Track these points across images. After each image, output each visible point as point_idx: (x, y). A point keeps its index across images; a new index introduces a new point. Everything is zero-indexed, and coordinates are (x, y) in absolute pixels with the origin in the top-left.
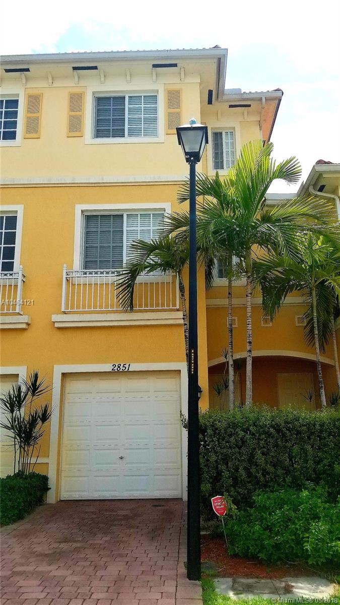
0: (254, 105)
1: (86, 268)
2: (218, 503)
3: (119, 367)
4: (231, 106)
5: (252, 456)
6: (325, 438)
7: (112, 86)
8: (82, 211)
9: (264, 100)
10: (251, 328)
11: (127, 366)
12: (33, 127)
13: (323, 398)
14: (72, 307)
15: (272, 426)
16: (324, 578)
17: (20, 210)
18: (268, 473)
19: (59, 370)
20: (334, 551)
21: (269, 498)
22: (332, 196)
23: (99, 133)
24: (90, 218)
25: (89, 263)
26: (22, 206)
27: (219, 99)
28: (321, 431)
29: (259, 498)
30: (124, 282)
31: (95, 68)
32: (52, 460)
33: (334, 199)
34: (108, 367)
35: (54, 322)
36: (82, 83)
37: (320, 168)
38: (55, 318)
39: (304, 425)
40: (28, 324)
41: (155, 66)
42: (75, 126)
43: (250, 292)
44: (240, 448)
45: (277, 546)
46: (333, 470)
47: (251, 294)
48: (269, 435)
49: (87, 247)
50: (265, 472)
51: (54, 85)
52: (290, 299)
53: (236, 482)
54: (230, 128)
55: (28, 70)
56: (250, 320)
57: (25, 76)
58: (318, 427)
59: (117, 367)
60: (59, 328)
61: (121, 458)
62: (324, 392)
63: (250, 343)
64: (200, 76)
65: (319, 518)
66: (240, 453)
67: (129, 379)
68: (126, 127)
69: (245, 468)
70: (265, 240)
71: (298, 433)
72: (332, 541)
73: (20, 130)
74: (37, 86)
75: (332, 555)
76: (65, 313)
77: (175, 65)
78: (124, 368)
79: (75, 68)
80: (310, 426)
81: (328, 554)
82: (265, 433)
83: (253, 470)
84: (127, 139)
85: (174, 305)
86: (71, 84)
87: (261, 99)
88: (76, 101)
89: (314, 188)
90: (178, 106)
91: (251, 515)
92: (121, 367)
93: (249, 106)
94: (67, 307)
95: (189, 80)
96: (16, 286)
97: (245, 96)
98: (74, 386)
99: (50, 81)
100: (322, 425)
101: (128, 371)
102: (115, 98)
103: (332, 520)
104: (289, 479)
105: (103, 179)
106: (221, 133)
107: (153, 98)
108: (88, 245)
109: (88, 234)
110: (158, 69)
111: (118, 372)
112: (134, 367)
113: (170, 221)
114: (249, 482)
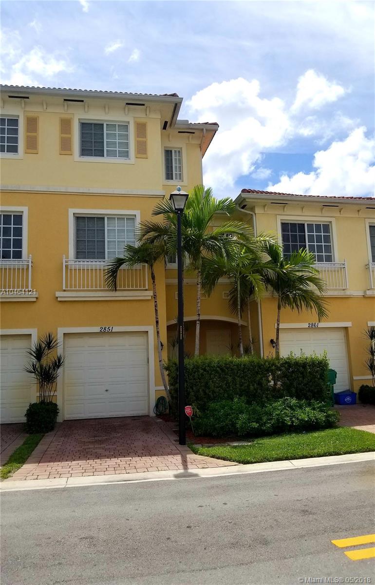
0: (197, 133)
1: (77, 258)
2: (188, 410)
3: (105, 329)
4: (179, 132)
5: (207, 383)
6: (246, 372)
7: (94, 115)
8: (74, 214)
9: (205, 130)
10: (200, 305)
11: (111, 328)
12: (32, 145)
13: (242, 349)
14: (71, 287)
15: (218, 367)
16: (245, 441)
17: (25, 210)
18: (215, 392)
19: (61, 331)
20: (251, 428)
21: (216, 405)
22: (251, 213)
23: (84, 152)
24: (79, 219)
25: (80, 254)
26: (27, 208)
27: (172, 127)
28: (244, 369)
29: (212, 405)
31: (82, 101)
32: (59, 394)
33: (252, 215)
34: (97, 329)
35: (57, 298)
36: (70, 111)
37: (245, 195)
38: (58, 294)
39: (235, 365)
40: (37, 298)
41: (127, 103)
42: (65, 145)
43: (200, 281)
44: (200, 379)
45: (222, 428)
46: (249, 389)
48: (217, 372)
49: (78, 241)
50: (214, 392)
51: (48, 110)
52: (222, 280)
53: (197, 398)
54: (178, 148)
55: (28, 98)
56: (199, 301)
57: (25, 102)
58: (242, 366)
59: (103, 329)
60: (60, 301)
61: (107, 391)
62: (242, 346)
63: (199, 315)
64: (161, 114)
65: (243, 413)
66: (200, 382)
67: (111, 337)
68: (105, 149)
69: (203, 390)
70: (211, 248)
71: (232, 370)
72: (249, 423)
73: (21, 145)
74: (32, 111)
75: (250, 430)
76: (65, 291)
77: (143, 104)
78: (108, 330)
79: (65, 100)
80: (238, 365)
81: (248, 429)
82: (214, 370)
83: (207, 391)
84: (105, 159)
85: (144, 286)
86: (61, 111)
88: (66, 125)
89: (239, 206)
90: (145, 136)
91: (208, 414)
93: (194, 133)
94: (67, 286)
95: (153, 116)
96: (28, 269)
97: (191, 127)
98: (72, 342)
99: (45, 107)
100: (244, 365)
101: (112, 332)
102: (95, 124)
103: (249, 413)
104: (226, 395)
105: (89, 190)
106: (171, 151)
107: (125, 127)
108: (78, 239)
109: (78, 231)
110: (129, 106)
111: (103, 333)
112: (115, 329)
113: (144, 227)
114: (205, 398)
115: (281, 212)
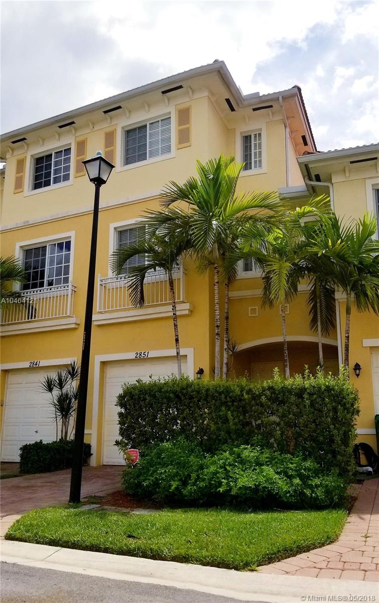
0: (275, 105)
3: (140, 355)
4: (254, 110)
7: (136, 118)
8: (115, 229)
9: (281, 99)
10: (218, 314)
11: (146, 354)
17: (73, 236)
19: (98, 360)
22: (327, 184)
23: (128, 160)
24: (122, 233)
26: (74, 232)
27: (240, 106)
30: (132, 283)
31: (120, 107)
32: (93, 431)
33: (328, 186)
34: (132, 356)
35: (93, 321)
36: (113, 123)
38: (94, 317)
40: (78, 324)
41: (164, 92)
43: (216, 281)
47: (218, 283)
51: (94, 129)
54: (257, 130)
55: (73, 123)
56: (218, 307)
60: (97, 326)
63: (218, 326)
64: (208, 90)
68: (148, 150)
73: (72, 171)
74: (82, 134)
76: (99, 313)
77: (181, 87)
78: (144, 356)
79: (105, 112)
84: (148, 161)
86: (105, 126)
87: (278, 99)
90: (188, 122)
92: (142, 355)
93: (271, 106)
95: (197, 96)
96: (67, 295)
97: (263, 99)
98: (113, 371)
99: (91, 127)
101: (147, 358)
102: (140, 128)
105: (128, 199)
106: (250, 136)
107: (168, 120)
110: (167, 94)
111: (140, 359)
112: (151, 354)
115: (373, 174)
